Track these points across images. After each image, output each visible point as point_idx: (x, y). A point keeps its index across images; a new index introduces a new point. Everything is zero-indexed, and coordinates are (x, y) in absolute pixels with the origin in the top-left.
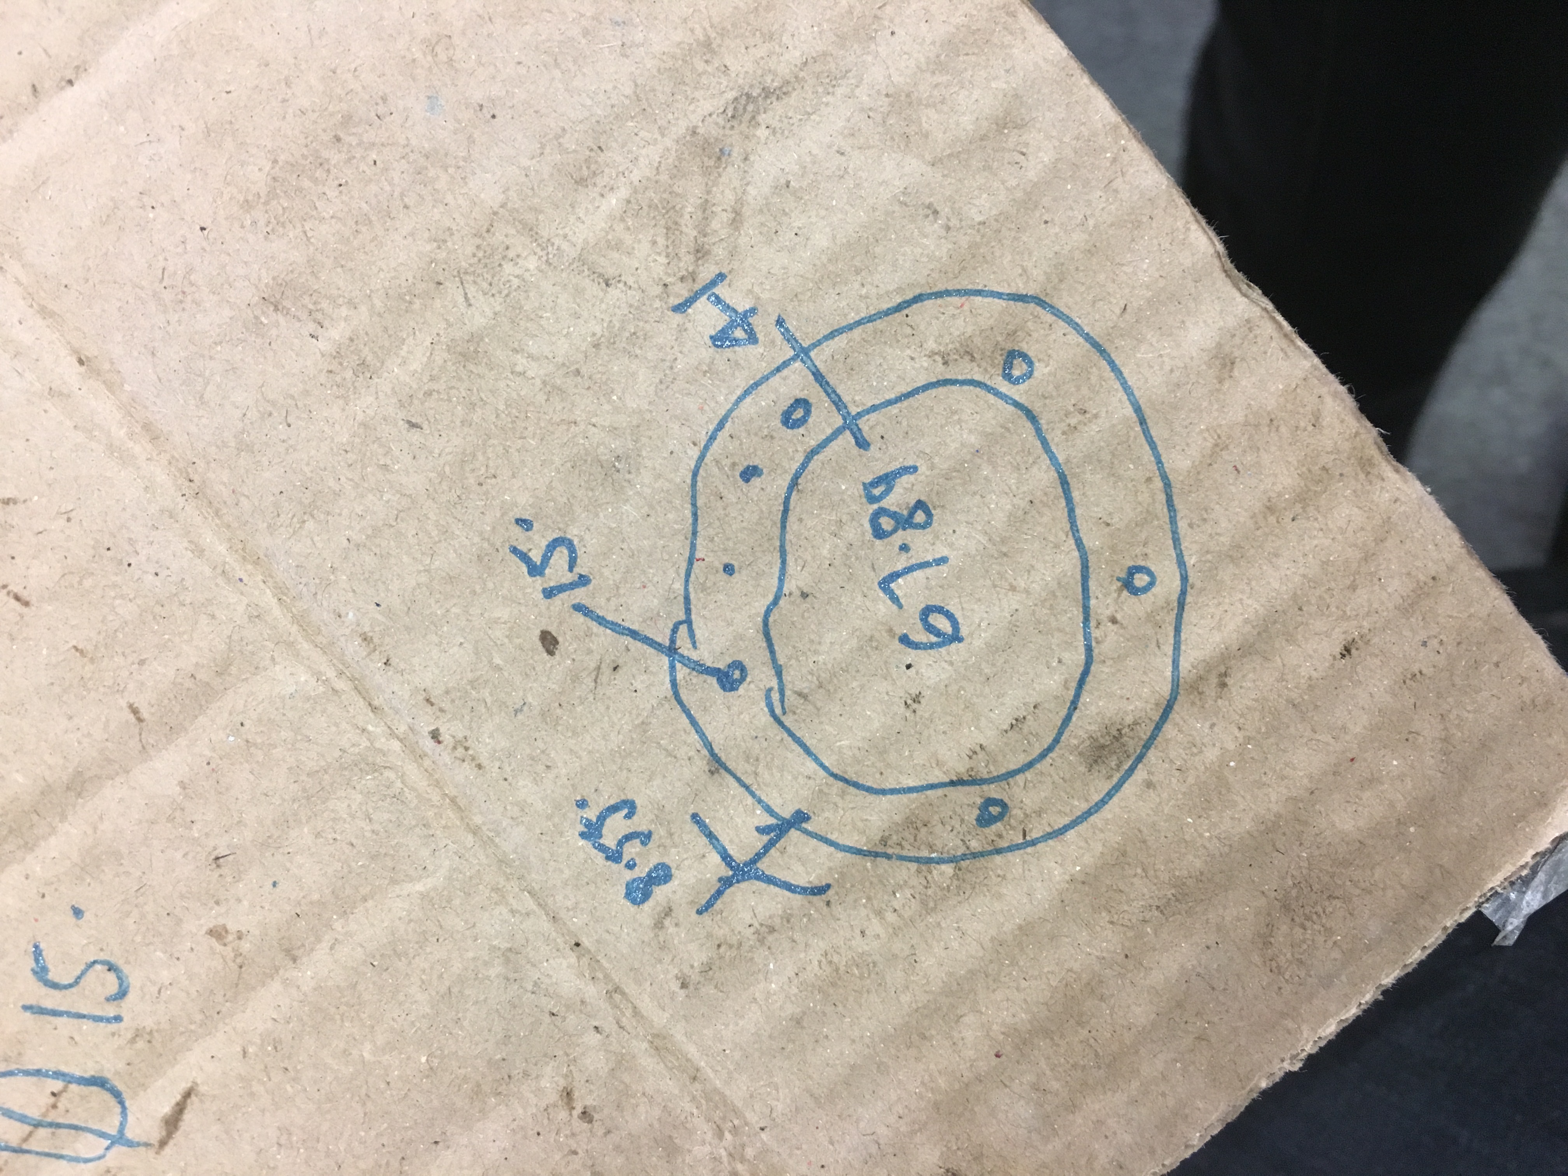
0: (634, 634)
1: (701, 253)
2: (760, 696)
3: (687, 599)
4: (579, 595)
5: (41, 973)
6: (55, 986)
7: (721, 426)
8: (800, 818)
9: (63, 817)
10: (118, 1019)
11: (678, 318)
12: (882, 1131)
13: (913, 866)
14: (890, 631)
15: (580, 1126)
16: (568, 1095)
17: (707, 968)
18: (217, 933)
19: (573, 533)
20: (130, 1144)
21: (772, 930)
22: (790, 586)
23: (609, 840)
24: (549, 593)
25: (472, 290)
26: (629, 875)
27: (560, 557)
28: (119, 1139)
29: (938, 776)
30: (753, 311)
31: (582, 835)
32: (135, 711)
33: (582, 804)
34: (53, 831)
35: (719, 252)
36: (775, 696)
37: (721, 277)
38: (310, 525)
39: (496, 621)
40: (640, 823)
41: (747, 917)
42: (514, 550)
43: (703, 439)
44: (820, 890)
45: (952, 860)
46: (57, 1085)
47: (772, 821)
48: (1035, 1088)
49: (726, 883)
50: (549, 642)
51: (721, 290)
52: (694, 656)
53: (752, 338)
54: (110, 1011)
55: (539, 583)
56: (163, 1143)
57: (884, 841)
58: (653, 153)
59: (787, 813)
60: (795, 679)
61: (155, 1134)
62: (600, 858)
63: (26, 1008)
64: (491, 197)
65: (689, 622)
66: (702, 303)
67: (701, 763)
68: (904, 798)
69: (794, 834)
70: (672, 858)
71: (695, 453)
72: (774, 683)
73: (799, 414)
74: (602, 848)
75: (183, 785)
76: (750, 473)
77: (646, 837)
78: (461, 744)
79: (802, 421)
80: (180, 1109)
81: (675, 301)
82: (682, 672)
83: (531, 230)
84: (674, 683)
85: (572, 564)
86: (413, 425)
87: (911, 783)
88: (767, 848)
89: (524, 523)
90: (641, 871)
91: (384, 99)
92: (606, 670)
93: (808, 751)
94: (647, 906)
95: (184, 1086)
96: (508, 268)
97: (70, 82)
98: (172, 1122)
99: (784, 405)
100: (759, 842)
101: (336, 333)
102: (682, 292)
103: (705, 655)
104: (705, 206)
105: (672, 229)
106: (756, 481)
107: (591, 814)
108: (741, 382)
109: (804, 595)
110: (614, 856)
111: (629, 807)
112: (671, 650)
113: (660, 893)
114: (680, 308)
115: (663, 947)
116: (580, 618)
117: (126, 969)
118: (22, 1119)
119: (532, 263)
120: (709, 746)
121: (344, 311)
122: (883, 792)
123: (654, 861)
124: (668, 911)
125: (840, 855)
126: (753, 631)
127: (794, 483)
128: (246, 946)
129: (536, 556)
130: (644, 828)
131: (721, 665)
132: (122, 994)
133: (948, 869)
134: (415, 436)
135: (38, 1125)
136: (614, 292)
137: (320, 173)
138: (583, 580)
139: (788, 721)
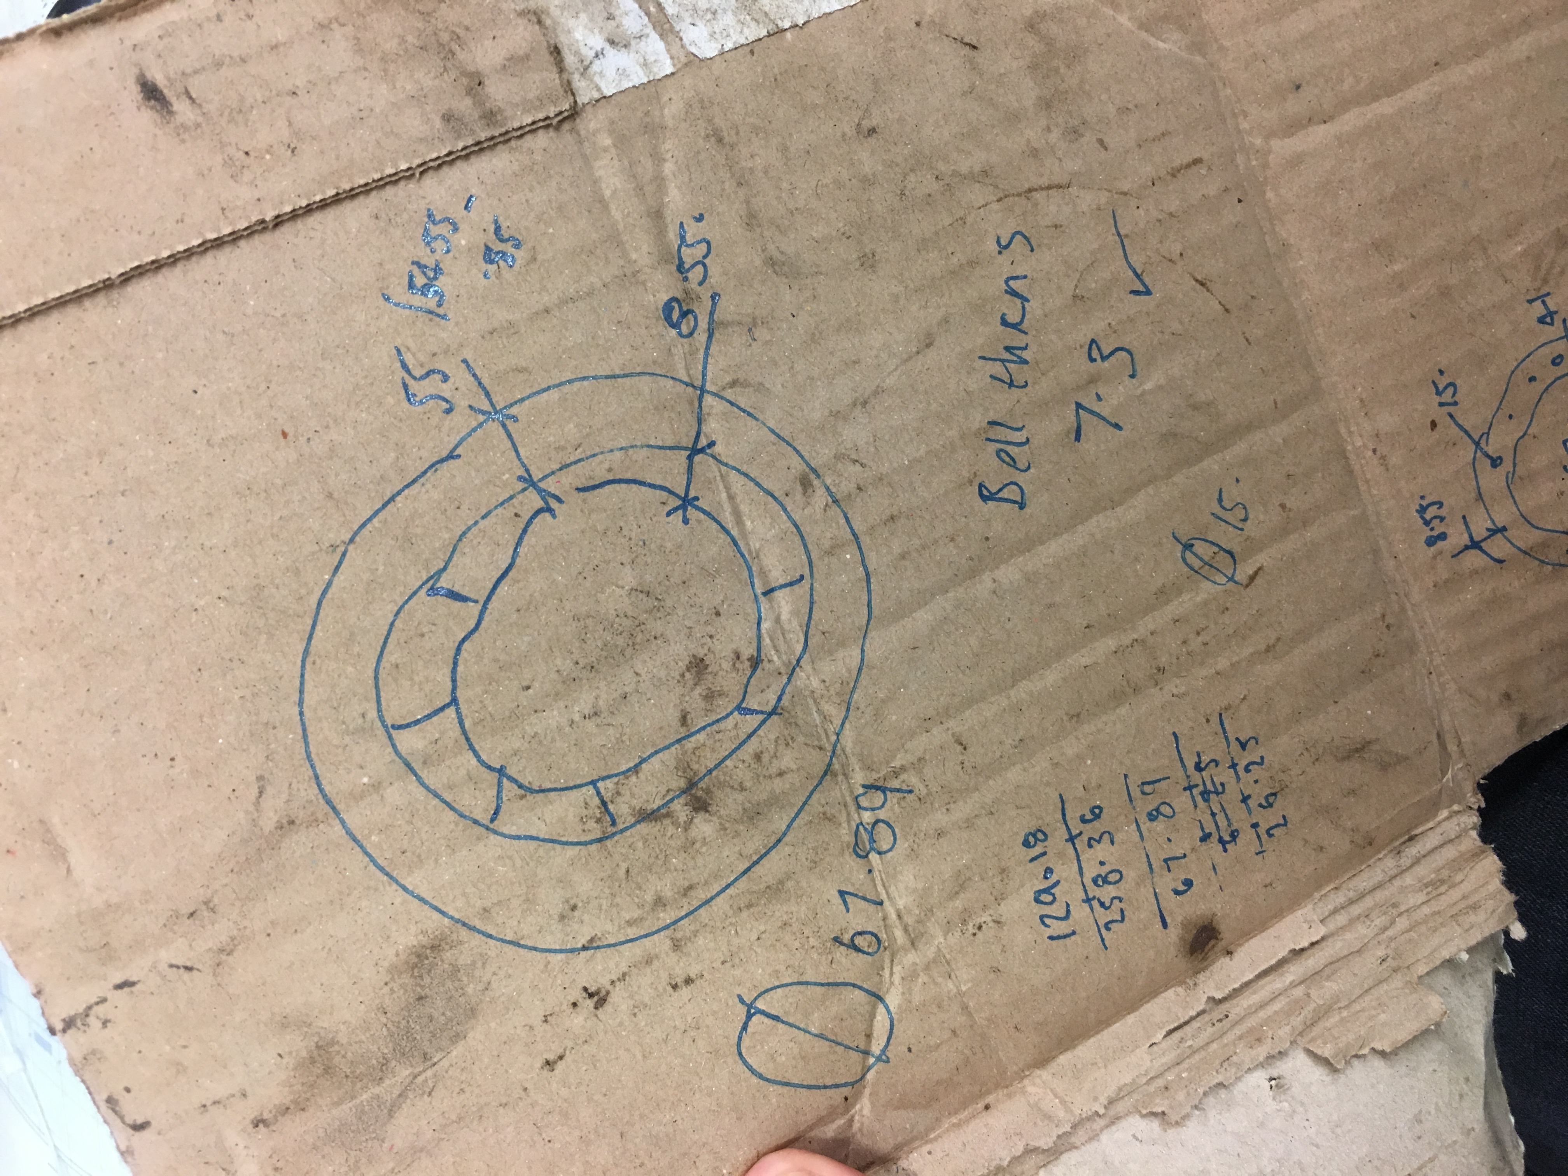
0: (1466, 432)
1: (1545, 281)
2: (1504, 474)
3: (1491, 424)
4: (1451, 409)
5: (1220, 500)
6: (1224, 508)
7: (1528, 356)
8: (1504, 529)
9: (1240, 440)
10: (1242, 529)
11: (1527, 305)
12: (1489, 668)
13: (1537, 562)
14: (1561, 462)
15: (1385, 630)
16: (1384, 616)
17: (1447, 581)
18: (1283, 506)
19: (1458, 382)
20: (1236, 582)
21: (1477, 572)
22: (1530, 431)
23: (1428, 516)
24: (1441, 404)
25: (1454, 266)
26: (1430, 533)
27: (1451, 390)
28: (1231, 579)
29: (1560, 528)
30: (1556, 312)
31: (1417, 511)
32: (1275, 403)
33: (1422, 498)
34: (1235, 443)
35: (1552, 283)
36: (1510, 475)
37: (1548, 294)
38: (1358, 346)
39: (1416, 410)
40: (1443, 512)
41: (1469, 565)
42: (1434, 382)
43: (1520, 359)
44: (1500, 561)
45: (1553, 565)
46: (1216, 549)
47: (1493, 527)
48: (1549, 668)
49: (1467, 548)
50: (1434, 425)
51: (1547, 299)
52: (1486, 449)
53: (1552, 324)
54: (1240, 526)
55: (1437, 399)
56: (1247, 586)
57: (1532, 548)
58: (1540, 234)
59: (1500, 526)
60: (1520, 471)
61: (1245, 582)
62: (1421, 522)
63: (1213, 514)
64: (1475, 230)
65: (1488, 434)
66: (1539, 302)
67: (1473, 495)
68: (1545, 533)
69: (1499, 535)
70: (1450, 531)
71: (1515, 364)
72: (1511, 470)
73: (1558, 361)
74: (1422, 518)
75: (1284, 440)
76: (1532, 379)
77: (1442, 519)
78: (1383, 458)
79: (1558, 364)
80: (1256, 573)
81: (1529, 298)
82: (1479, 454)
83: (1485, 249)
84: (1474, 458)
85: (1454, 395)
86: (1413, 316)
87: (1549, 528)
88: (1489, 537)
89: (1441, 372)
90: (1435, 533)
91: (1448, 175)
92: (1451, 444)
93: (1515, 502)
94: (1432, 549)
95: (1258, 565)
96: (1471, 261)
97: (1325, 122)
98: (1252, 578)
99: (1555, 355)
100: (1485, 534)
101: (1397, 267)
102: (1533, 295)
103: (1490, 450)
104: (1553, 262)
105: (1538, 268)
106: (1533, 383)
107: (1424, 503)
108: (1542, 340)
109: (1535, 437)
110: (1427, 523)
111: (1441, 504)
112: (1477, 444)
113: (1440, 544)
114: (1530, 302)
115: (1433, 568)
116: (1448, 418)
117: (1249, 511)
118: (1201, 559)
119: (1481, 264)
120: (1479, 488)
121: (1402, 259)
122: (1537, 528)
123: (1442, 530)
124: (1441, 553)
125: (1513, 549)
126: (1511, 445)
127: (1547, 389)
128: (1291, 515)
129: (1441, 387)
130: (1444, 515)
131: (1494, 456)
132: (1245, 520)
133: (1550, 567)
134: (1411, 321)
135: (1206, 563)
136: (1508, 286)
137: (1413, 198)
138: (1455, 403)
139: (1512, 487)
